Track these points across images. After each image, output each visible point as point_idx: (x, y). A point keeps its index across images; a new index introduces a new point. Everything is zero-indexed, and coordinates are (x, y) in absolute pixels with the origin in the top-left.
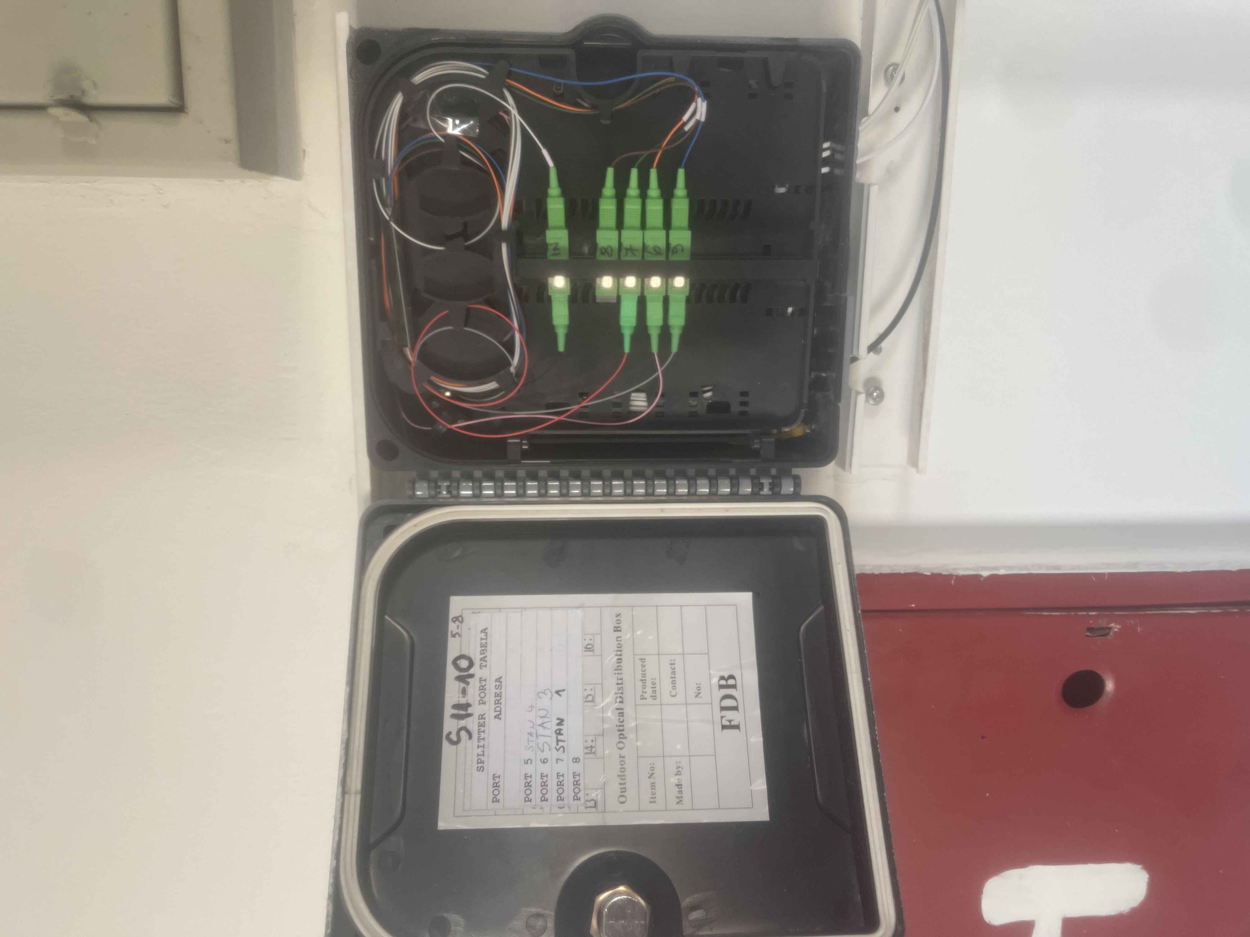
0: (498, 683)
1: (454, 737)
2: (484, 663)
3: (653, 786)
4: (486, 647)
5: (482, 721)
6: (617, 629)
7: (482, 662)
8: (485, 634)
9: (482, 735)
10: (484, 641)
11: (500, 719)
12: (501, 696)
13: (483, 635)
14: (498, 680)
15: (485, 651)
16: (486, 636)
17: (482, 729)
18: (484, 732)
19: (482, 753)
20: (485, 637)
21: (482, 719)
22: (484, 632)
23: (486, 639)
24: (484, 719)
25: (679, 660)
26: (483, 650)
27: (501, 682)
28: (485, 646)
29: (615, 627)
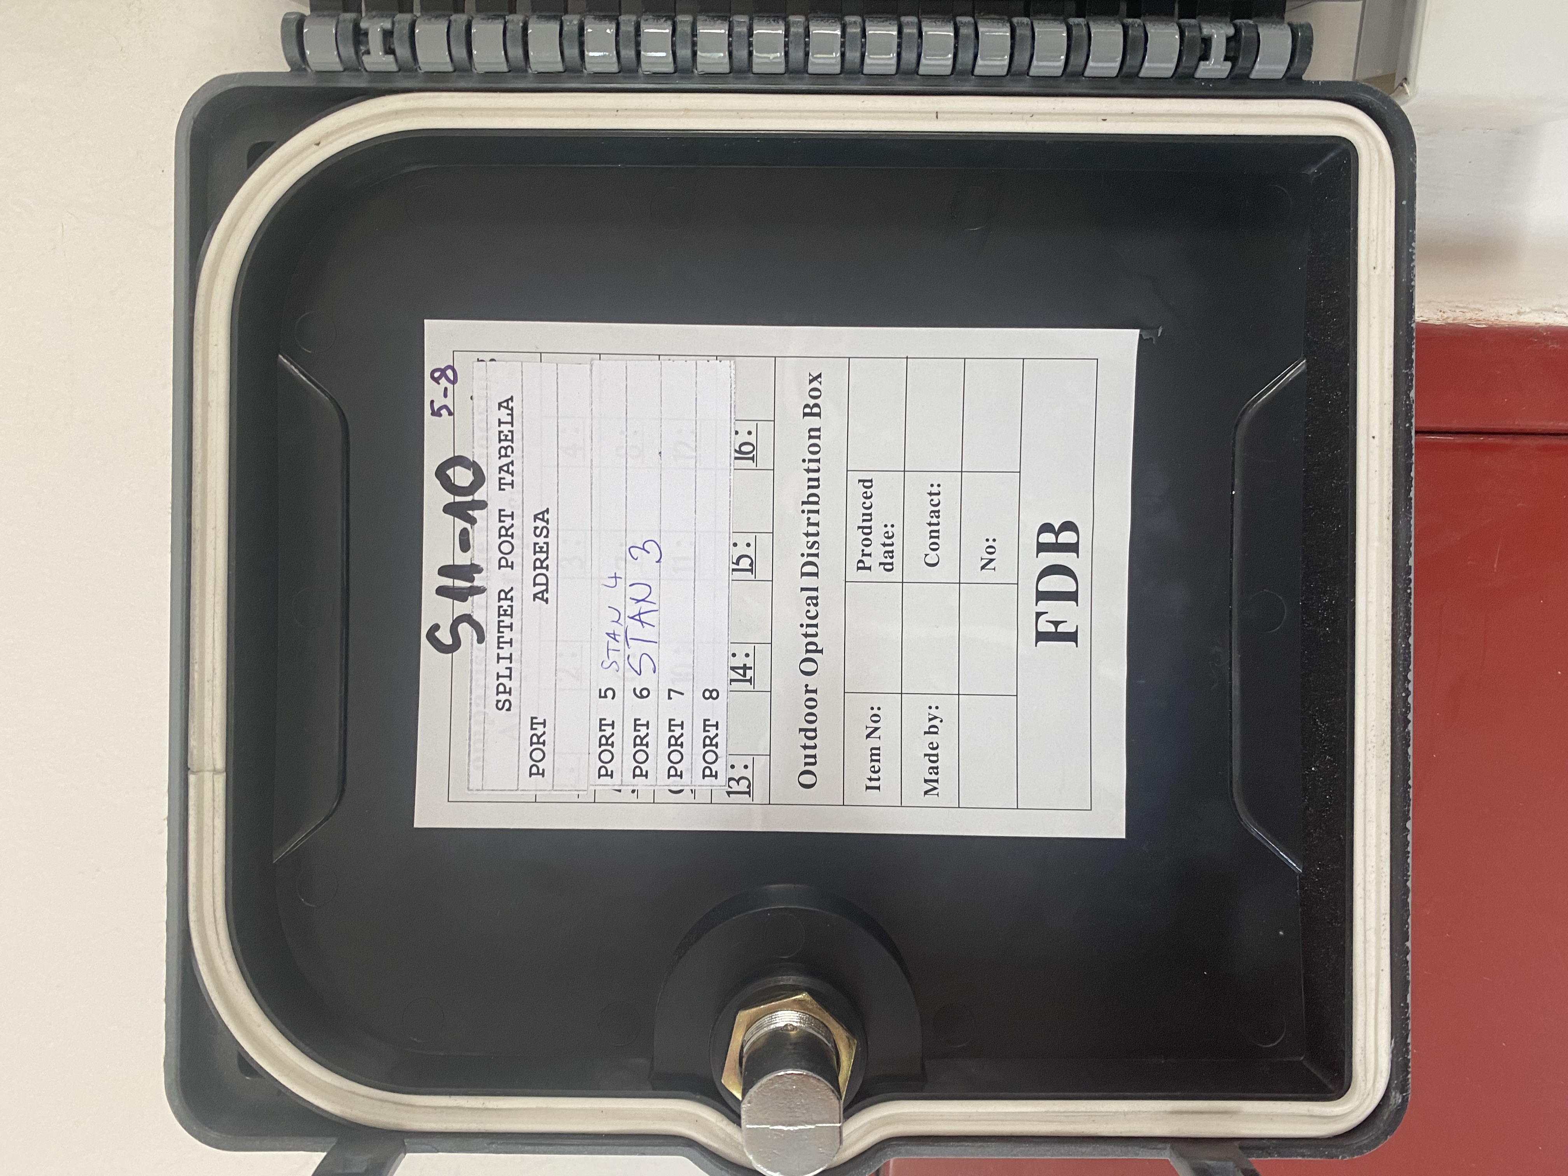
0: (540, 524)
1: (443, 635)
2: (508, 479)
3: (875, 754)
4: (512, 441)
5: (505, 604)
6: (811, 411)
7: (503, 474)
8: (510, 412)
9: (507, 635)
10: (505, 428)
11: (547, 601)
12: (547, 552)
13: (504, 415)
14: (540, 516)
15: (509, 450)
16: (512, 415)
17: (507, 621)
18: (511, 627)
19: (507, 673)
20: (509, 419)
21: (506, 599)
22: (507, 408)
23: (512, 423)
24: (511, 599)
25: (949, 486)
26: (506, 448)
27: (547, 522)
28: (509, 438)
29: (807, 406)
